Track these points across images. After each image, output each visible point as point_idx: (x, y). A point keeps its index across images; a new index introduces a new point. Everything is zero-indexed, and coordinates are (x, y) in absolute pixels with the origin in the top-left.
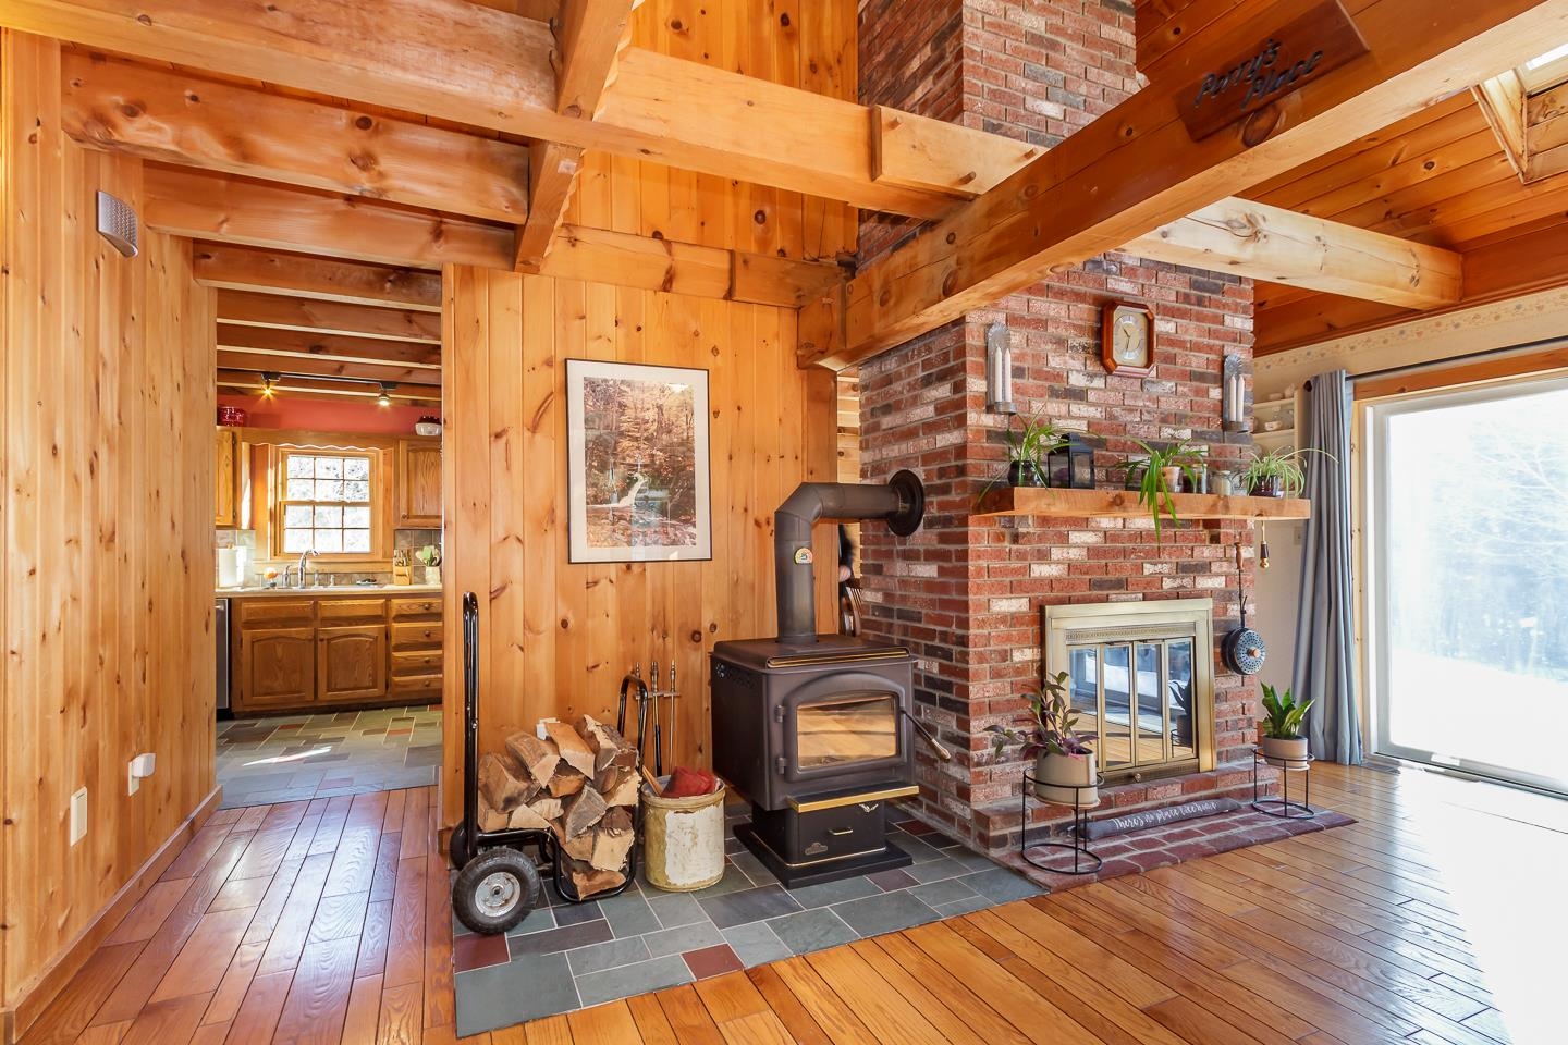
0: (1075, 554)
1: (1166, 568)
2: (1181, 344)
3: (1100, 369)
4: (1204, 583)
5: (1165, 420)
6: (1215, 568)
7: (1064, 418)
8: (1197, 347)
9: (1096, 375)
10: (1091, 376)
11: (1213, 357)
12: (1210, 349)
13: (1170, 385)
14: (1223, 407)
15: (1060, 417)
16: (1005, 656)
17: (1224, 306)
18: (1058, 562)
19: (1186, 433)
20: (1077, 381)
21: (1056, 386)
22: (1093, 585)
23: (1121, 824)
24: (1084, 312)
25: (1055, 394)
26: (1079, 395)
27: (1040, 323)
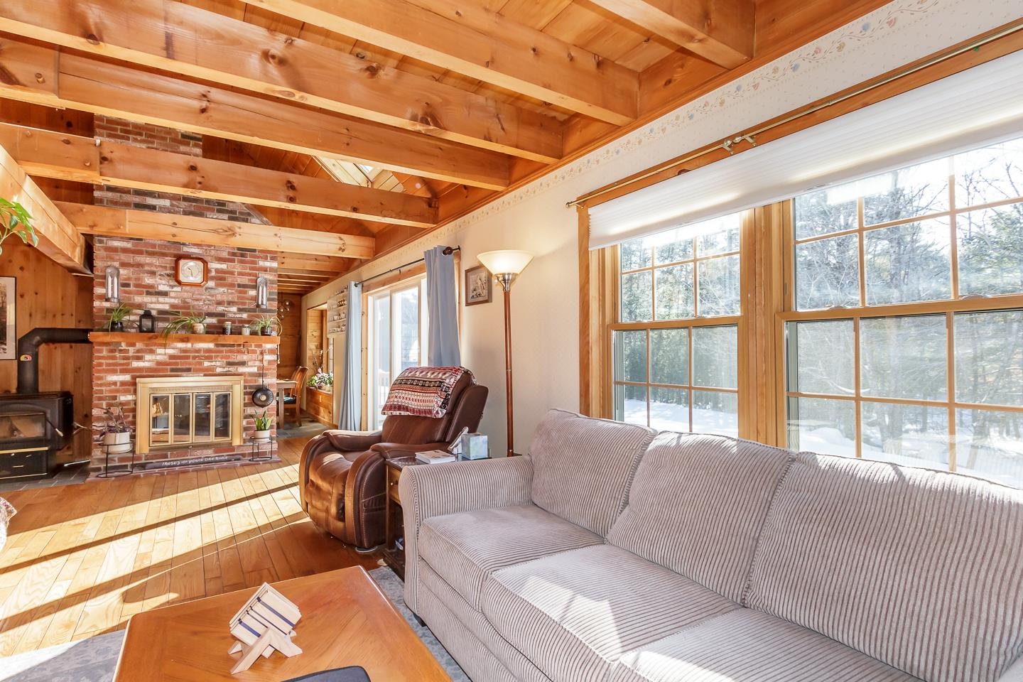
0: (159, 358)
1: (218, 364)
2: (232, 273)
3: (176, 283)
4: (241, 369)
5: (220, 303)
6: (249, 364)
7: (155, 303)
8: (241, 274)
9: (175, 286)
10: (172, 287)
11: (253, 278)
12: (250, 275)
13: (222, 290)
14: (256, 299)
15: (152, 303)
16: (115, 398)
17: (258, 257)
18: (149, 361)
19: (234, 309)
20: (162, 288)
21: (150, 290)
22: (172, 370)
23: (166, 464)
24: (169, 261)
25: (148, 293)
26: (165, 294)
27: (139, 265)
